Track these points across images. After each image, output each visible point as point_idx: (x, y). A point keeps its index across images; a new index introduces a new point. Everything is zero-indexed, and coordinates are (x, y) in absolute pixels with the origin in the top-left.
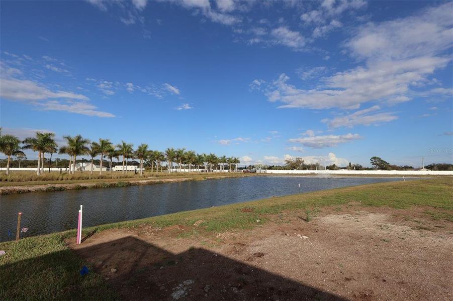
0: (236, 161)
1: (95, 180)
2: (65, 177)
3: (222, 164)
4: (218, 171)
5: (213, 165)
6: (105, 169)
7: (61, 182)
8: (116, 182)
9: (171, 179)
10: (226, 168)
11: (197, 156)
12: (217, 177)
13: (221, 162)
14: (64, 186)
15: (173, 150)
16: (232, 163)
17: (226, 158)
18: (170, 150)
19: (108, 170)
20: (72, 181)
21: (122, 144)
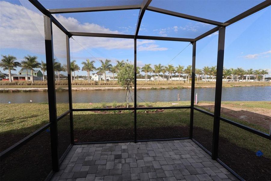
0: (264, 72)
1: (167, 85)
2: (155, 84)
3: (248, 75)
4: (245, 80)
5: (240, 76)
6: (166, 79)
7: (155, 85)
8: (177, 87)
9: (207, 85)
10: (252, 78)
11: (225, 71)
12: (243, 85)
13: (248, 74)
14: (156, 87)
15: (208, 67)
16: (259, 74)
17: (252, 70)
18: (206, 68)
19: (167, 80)
20: (158, 85)
21: (178, 67)
